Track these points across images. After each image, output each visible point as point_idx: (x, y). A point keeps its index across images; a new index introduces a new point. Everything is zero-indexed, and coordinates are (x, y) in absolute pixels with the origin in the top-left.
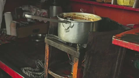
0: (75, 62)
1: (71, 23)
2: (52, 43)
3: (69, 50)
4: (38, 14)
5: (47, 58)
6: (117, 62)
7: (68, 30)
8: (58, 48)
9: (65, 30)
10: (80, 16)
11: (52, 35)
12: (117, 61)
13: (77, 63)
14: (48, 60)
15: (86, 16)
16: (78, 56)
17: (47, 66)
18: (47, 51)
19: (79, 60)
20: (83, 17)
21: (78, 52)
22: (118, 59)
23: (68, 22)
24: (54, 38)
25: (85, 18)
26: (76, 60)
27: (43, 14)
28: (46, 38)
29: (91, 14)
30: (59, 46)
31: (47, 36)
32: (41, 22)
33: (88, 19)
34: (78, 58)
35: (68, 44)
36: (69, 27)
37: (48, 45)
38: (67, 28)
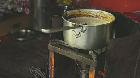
0: (91, 71)
1: (83, 27)
2: (59, 50)
3: (84, 58)
4: (16, 3)
5: (51, 67)
6: (136, 66)
7: (80, 35)
8: (68, 56)
9: (76, 35)
10: (85, 13)
11: (57, 40)
12: (137, 64)
13: (94, 73)
14: (53, 69)
15: (93, 13)
16: (95, 65)
17: (53, 76)
18: (52, 60)
19: (96, 69)
20: (89, 14)
21: (95, 61)
22: (137, 63)
23: (80, 26)
24: (60, 44)
25: (92, 15)
26: (93, 69)
27: (23, 3)
28: (50, 44)
29: (100, 11)
30: (69, 54)
31: (52, 42)
32: (21, 13)
33: (95, 16)
34: (94, 67)
35: (80, 51)
36: (81, 32)
37: (53, 53)
38: (79, 33)
